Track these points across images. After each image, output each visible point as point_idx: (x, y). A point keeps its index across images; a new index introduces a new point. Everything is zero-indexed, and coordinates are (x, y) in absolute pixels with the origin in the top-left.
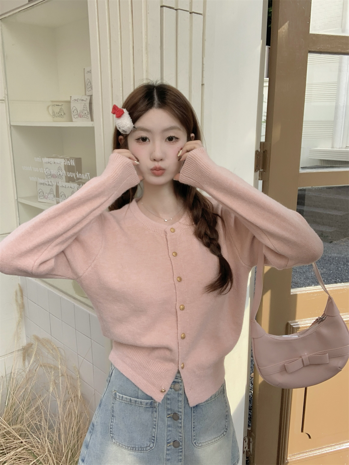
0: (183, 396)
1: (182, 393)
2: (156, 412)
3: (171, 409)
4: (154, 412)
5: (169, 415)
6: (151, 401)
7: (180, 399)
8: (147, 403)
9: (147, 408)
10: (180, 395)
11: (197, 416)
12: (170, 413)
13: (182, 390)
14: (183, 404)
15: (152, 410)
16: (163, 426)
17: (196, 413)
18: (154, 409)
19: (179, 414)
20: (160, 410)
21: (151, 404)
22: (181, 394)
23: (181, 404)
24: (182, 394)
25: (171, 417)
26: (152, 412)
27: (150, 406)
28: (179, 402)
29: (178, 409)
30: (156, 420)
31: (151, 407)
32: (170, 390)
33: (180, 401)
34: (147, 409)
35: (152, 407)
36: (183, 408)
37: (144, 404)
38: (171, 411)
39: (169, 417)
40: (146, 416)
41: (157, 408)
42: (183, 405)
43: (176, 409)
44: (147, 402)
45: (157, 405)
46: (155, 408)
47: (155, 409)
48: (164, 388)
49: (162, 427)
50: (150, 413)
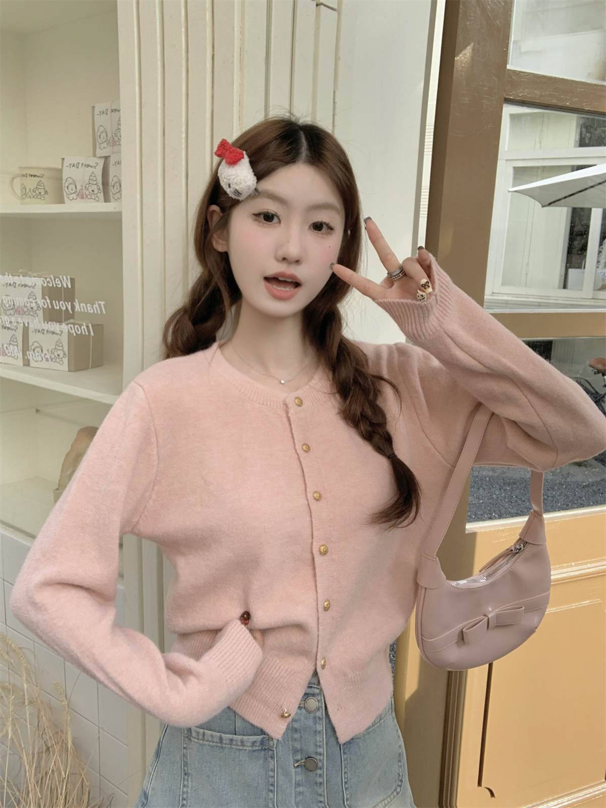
0: (324, 722)
1: (322, 715)
2: (272, 757)
3: (301, 750)
4: (269, 759)
5: (298, 761)
6: (262, 736)
7: (319, 727)
8: (254, 742)
9: (254, 751)
10: (317, 719)
11: (350, 759)
12: (299, 757)
13: (321, 711)
14: (324, 737)
15: (265, 755)
16: (288, 785)
17: (348, 753)
18: (268, 752)
19: (318, 757)
20: (280, 753)
21: (262, 742)
22: (319, 718)
23: (322, 739)
24: (321, 717)
25: (301, 765)
26: (266, 759)
27: (260, 748)
28: (316, 735)
29: (315, 750)
30: (274, 775)
31: (262, 749)
32: (299, 712)
33: (319, 732)
34: (254, 754)
35: (265, 749)
36: (325, 745)
37: (249, 744)
38: (302, 753)
39: (298, 766)
40: (254, 769)
41: (275, 750)
42: (325, 740)
43: (311, 749)
44: (254, 740)
45: (274, 744)
46: (271, 750)
47: (270, 752)
48: (288, 709)
49: (287, 788)
50: (261, 762)
